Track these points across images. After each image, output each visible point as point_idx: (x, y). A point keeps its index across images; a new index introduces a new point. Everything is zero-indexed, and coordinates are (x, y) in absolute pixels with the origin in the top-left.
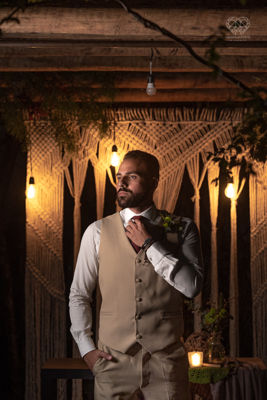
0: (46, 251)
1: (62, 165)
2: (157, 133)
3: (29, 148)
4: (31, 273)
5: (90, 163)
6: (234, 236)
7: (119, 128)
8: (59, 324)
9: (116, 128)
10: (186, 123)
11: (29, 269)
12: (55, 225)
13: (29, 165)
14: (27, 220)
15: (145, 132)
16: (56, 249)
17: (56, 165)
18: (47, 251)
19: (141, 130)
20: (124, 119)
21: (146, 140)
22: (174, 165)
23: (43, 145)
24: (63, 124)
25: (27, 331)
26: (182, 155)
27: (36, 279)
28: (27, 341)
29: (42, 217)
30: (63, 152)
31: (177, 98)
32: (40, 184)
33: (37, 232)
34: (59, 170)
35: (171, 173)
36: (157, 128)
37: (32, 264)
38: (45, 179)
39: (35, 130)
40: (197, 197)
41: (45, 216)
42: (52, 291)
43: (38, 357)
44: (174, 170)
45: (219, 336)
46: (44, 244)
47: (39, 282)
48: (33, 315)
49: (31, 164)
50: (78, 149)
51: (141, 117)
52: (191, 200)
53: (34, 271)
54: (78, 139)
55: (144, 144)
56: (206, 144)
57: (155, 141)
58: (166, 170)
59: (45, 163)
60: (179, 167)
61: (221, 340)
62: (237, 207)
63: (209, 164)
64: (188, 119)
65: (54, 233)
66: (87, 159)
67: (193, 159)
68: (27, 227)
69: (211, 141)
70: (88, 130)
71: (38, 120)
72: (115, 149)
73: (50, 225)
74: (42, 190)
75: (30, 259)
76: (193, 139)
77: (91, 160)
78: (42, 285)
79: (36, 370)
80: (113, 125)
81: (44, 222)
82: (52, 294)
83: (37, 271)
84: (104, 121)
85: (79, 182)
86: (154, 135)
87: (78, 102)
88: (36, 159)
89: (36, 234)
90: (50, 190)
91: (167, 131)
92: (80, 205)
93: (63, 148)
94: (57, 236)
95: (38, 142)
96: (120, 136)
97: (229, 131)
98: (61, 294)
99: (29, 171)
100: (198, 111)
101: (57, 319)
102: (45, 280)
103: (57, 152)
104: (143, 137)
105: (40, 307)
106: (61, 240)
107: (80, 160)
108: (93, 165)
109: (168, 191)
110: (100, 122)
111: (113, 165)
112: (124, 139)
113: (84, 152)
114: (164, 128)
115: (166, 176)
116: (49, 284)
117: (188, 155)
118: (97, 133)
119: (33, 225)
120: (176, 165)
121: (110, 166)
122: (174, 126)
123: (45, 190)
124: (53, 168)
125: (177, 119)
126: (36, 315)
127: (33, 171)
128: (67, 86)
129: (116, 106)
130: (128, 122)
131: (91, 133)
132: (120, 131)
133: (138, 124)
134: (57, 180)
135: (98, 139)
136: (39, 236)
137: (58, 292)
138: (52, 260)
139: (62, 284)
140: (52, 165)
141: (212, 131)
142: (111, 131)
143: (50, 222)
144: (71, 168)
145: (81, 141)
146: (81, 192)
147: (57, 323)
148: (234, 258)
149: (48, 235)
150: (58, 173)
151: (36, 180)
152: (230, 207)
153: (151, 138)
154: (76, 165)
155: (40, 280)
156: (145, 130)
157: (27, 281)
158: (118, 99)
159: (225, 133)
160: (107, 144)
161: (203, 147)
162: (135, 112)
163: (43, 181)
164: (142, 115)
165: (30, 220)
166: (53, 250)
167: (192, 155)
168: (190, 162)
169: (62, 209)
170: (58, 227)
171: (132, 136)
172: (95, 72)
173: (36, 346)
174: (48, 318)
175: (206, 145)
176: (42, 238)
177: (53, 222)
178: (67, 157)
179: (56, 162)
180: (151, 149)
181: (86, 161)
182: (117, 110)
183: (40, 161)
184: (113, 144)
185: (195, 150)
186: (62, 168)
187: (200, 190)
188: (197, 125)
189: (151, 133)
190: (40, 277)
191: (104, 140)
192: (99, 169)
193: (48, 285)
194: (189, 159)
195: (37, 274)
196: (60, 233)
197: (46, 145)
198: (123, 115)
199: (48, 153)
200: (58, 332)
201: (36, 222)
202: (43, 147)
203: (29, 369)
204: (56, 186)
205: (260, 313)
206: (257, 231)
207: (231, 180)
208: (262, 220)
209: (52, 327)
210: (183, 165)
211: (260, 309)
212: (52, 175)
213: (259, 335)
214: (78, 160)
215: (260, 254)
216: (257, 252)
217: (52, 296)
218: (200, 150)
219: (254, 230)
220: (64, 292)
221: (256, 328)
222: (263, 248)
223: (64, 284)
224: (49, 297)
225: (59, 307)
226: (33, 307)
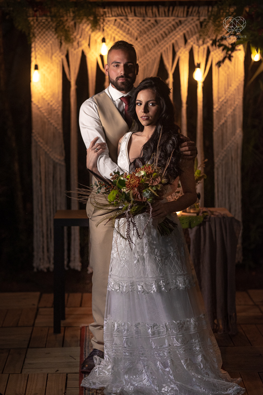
0: (48, 125)
1: (60, 54)
2: (138, 27)
3: (33, 40)
4: (37, 142)
5: (83, 53)
6: (200, 111)
7: (107, 23)
9: (105, 23)
10: (162, 18)
11: (34, 139)
12: (56, 104)
13: (33, 54)
14: (32, 100)
15: (128, 27)
16: (57, 123)
17: (55, 54)
18: (50, 125)
19: (125, 25)
20: (110, 15)
21: (129, 33)
22: (151, 54)
23: (44, 37)
24: (61, 20)
25: (34, 189)
26: (158, 46)
27: (41, 147)
28: (35, 197)
29: (45, 97)
30: (61, 43)
32: (43, 70)
33: (41, 109)
34: (58, 59)
36: (138, 23)
37: (37, 135)
38: (47, 65)
39: (37, 25)
40: (170, 80)
41: (47, 96)
42: (54, 157)
43: (44, 210)
44: (152, 58)
46: (47, 119)
47: (44, 150)
48: (39, 176)
49: (35, 54)
50: (73, 41)
51: (125, 14)
53: (39, 141)
54: (73, 33)
55: (128, 36)
56: (178, 36)
57: (136, 34)
58: (145, 58)
59: (47, 52)
60: (156, 56)
62: (204, 88)
63: (181, 53)
64: (163, 15)
65: (55, 110)
66: (80, 49)
67: (167, 48)
68: (33, 105)
69: (182, 34)
70: (81, 25)
72: (104, 40)
73: (51, 104)
74: (44, 75)
75: (36, 132)
76: (167, 32)
77: (84, 50)
78: (46, 153)
79: (42, 220)
80: (102, 20)
81: (46, 101)
82: (54, 159)
83: (41, 141)
84: (95, 17)
85: (74, 68)
86: (136, 29)
88: (39, 49)
89: (40, 111)
90: (51, 75)
91: (146, 26)
92: (76, 87)
93: (61, 40)
94: (57, 113)
95: (40, 35)
96: (108, 30)
97: (197, 25)
98: (61, 159)
99: (33, 59)
100: (171, 9)
101: (58, 179)
102: (48, 148)
103: (56, 43)
104: (127, 30)
105: (44, 170)
106: (60, 116)
107: (75, 49)
108: (85, 54)
110: (92, 19)
111: (102, 54)
112: (110, 32)
113: (78, 43)
114: (143, 23)
115: (145, 62)
116: (52, 151)
117: (163, 45)
118: (89, 27)
119: (37, 104)
120: (153, 53)
121: (99, 54)
122: (152, 21)
123: (47, 75)
124: (53, 57)
125: (154, 15)
126: (42, 176)
127: (37, 59)
129: (104, 5)
130: (114, 18)
131: (84, 27)
132: (107, 26)
133: (122, 20)
134: (56, 66)
135: (90, 32)
136: (43, 113)
138: (53, 132)
139: (62, 151)
140: (52, 54)
141: (183, 25)
142: (100, 25)
143: (52, 101)
144: (67, 56)
145: (75, 34)
146: (76, 76)
147: (59, 182)
149: (50, 112)
150: (57, 61)
151: (39, 67)
152: (196, 88)
153: (133, 31)
154: (72, 54)
155: (44, 148)
156: (128, 24)
157: (33, 150)
159: (193, 27)
160: (97, 36)
161: (176, 39)
162: (120, 10)
163: (45, 68)
164: (126, 12)
165: (35, 99)
166: (54, 124)
167: (166, 46)
168: (165, 51)
170: (58, 105)
171: (118, 30)
174: (51, 178)
176: (45, 114)
177: (54, 101)
178: (65, 47)
179: (55, 52)
180: (133, 40)
181: (79, 51)
182: (105, 9)
183: (42, 50)
184: (102, 37)
185: (169, 41)
186: (60, 56)
187: (174, 75)
188: (170, 20)
189: (133, 27)
190: (44, 146)
191: (94, 33)
192: (91, 57)
193: (50, 152)
194: (164, 49)
195: (42, 143)
196: (59, 110)
197: (46, 37)
198: (110, 12)
201: (40, 102)
202: (44, 39)
203: (36, 220)
204: (56, 72)
205: (220, 173)
206: (219, 107)
207: (199, 66)
208: (223, 98)
209: (55, 186)
210: (159, 54)
211: (220, 170)
212: (52, 63)
213: (220, 190)
214: (73, 50)
215: (221, 126)
216: (218, 124)
217: (54, 162)
218: (173, 41)
219: (216, 106)
220: (63, 158)
221: (218, 184)
222: (223, 121)
223: (64, 151)
224: (52, 162)
225: (60, 170)
226: (39, 170)
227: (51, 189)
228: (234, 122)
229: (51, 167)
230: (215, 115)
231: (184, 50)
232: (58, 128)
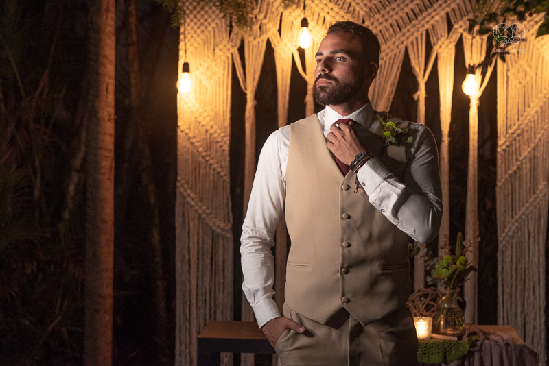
0: (205, 167)
1: (229, 46)
2: (366, 2)
3: (182, 21)
4: (184, 198)
5: (269, 43)
6: (474, 150)
8: (224, 270)
11: (181, 193)
12: (219, 131)
13: (182, 45)
14: (179, 124)
15: (348, 1)
16: (220, 164)
17: (221, 46)
18: (208, 168)
21: (349, 11)
22: (389, 47)
23: (202, 16)
25: (178, 280)
26: (401, 34)
27: (191, 206)
28: (178, 293)
29: (200, 119)
30: (231, 27)
32: (198, 73)
33: (193, 140)
34: (224, 53)
35: (385, 58)
37: (186, 186)
38: (205, 65)
40: (422, 94)
41: (204, 118)
42: (214, 224)
43: (194, 316)
44: (390, 55)
45: (456, 295)
46: (203, 157)
47: (196, 211)
48: (187, 257)
49: (185, 44)
50: (252, 23)
52: (413, 98)
53: (189, 195)
54: (253, 9)
55: (347, 17)
57: (362, 13)
59: (206, 42)
60: (396, 51)
61: (458, 300)
62: (479, 109)
63: (440, 47)
65: (217, 142)
67: (417, 39)
68: (179, 133)
69: (443, 13)
72: (305, 23)
73: (212, 131)
74: (200, 81)
75: (183, 179)
76: (417, 10)
77: (271, 40)
78: (200, 215)
79: (190, 333)
81: (203, 126)
82: (214, 228)
83: (193, 195)
85: (252, 71)
86: (361, 5)
88: (192, 37)
89: (192, 143)
90: (211, 82)
92: (255, 102)
93: (231, 22)
94: (221, 146)
95: (195, 12)
96: (313, 5)
98: (226, 228)
99: (181, 53)
101: (220, 263)
102: (204, 208)
103: (222, 26)
104: (346, 6)
105: (196, 246)
106: (227, 152)
107: (255, 38)
108: (273, 46)
109: (380, 84)
111: (302, 47)
112: (317, 9)
113: (260, 28)
116: (210, 214)
117: (410, 33)
118: (279, 1)
119: (187, 131)
120: (392, 47)
121: (297, 47)
123: (205, 81)
124: (217, 50)
126: (191, 257)
127: (188, 54)
131: (271, 1)
134: (222, 67)
135: (281, 9)
136: (196, 147)
137: (222, 225)
138: (214, 181)
139: (228, 214)
140: (215, 46)
143: (212, 127)
144: (241, 50)
145: (256, 11)
146: (255, 85)
147: (221, 268)
148: (474, 182)
149: (209, 145)
150: (223, 58)
151: (191, 67)
152: (468, 108)
153: (357, 8)
154: (249, 46)
155: (197, 208)
157: (178, 210)
160: (293, 16)
161: (431, 22)
163: (202, 69)
165: (183, 122)
166: (215, 166)
167: (415, 33)
168: (412, 43)
169: (229, 109)
170: (223, 135)
173: (190, 301)
174: (208, 261)
175: (436, 18)
176: (201, 149)
177: (216, 128)
178: (237, 34)
179: (221, 42)
181: (263, 41)
183: (198, 39)
184: (302, 16)
185: (420, 25)
186: (229, 50)
187: (426, 84)
189: (357, 1)
190: (197, 205)
191: (289, 10)
192: (281, 52)
193: (208, 215)
194: (411, 39)
195: (193, 199)
196: (225, 142)
197: (206, 17)
199: (210, 29)
200: (221, 281)
201: (192, 127)
202: (202, 20)
203: (180, 332)
204: (221, 76)
205: (508, 260)
206: (507, 143)
207: (472, 70)
208: (514, 128)
209: (214, 275)
210: (402, 48)
211: (508, 253)
212: (214, 60)
213: (507, 290)
214: (251, 39)
215: (510, 176)
216: (506, 174)
217: (213, 232)
218: (427, 26)
219: (502, 141)
220: (230, 226)
221: (503, 280)
222: (514, 168)
223: (231, 214)
224: (209, 233)
225: (223, 246)
226: (186, 246)
227: (207, 279)
228: (533, 170)
229: (209, 241)
230: (499, 157)
231: (447, 42)
232: (222, 174)
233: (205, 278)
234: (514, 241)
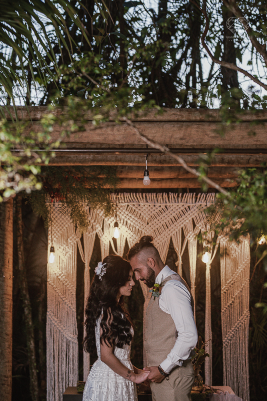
0: (63, 304)
1: (75, 237)
2: (149, 213)
3: (49, 224)
4: (51, 321)
5: (97, 235)
6: (209, 292)
7: (119, 208)
8: (73, 361)
9: (117, 209)
10: (171, 204)
11: (49, 318)
12: (70, 284)
13: (50, 237)
14: (48, 280)
15: (139, 212)
16: (71, 302)
17: (71, 238)
18: (64, 305)
19: (137, 210)
20: (123, 201)
21: (140, 218)
23: (61, 221)
24: (76, 205)
25: (47, 367)
26: (168, 230)
27: (55, 326)
29: (60, 277)
30: (76, 227)
31: (164, 185)
32: (58, 252)
33: (56, 289)
34: (73, 241)
35: (160, 243)
36: (149, 208)
37: (52, 314)
38: (62, 248)
39: (54, 210)
40: (180, 262)
41: (62, 277)
42: (68, 335)
44: (162, 241)
46: (61, 298)
47: (57, 328)
48: (53, 353)
49: (52, 237)
50: (88, 225)
51: (137, 200)
52: (175, 265)
53: (54, 320)
54: (88, 217)
55: (139, 221)
57: (147, 219)
59: (62, 235)
60: (166, 239)
63: (189, 237)
64: (173, 201)
65: (69, 290)
67: (177, 232)
68: (48, 285)
69: (190, 219)
70: (95, 210)
71: (57, 202)
72: (116, 225)
73: (66, 284)
74: (60, 257)
75: (51, 310)
76: (176, 217)
77: (98, 234)
78: (60, 331)
80: (115, 206)
81: (61, 281)
82: (68, 338)
83: (56, 319)
84: (108, 203)
85: (88, 251)
86: (147, 214)
87: (88, 188)
88: (55, 232)
89: (55, 291)
90: (66, 257)
91: (156, 211)
92: (90, 268)
93: (76, 224)
94: (71, 292)
95: (56, 219)
96: (120, 215)
97: (204, 210)
98: (74, 337)
99: (49, 241)
100: (180, 195)
101: (71, 357)
102: (62, 326)
103: (71, 227)
104: (138, 215)
105: (58, 348)
106: (74, 296)
107: (89, 233)
108: (99, 237)
110: (105, 204)
111: (115, 237)
112: (123, 217)
113: (92, 227)
114: (154, 208)
117: (173, 230)
118: (102, 212)
119: (53, 284)
120: (163, 237)
121: (112, 238)
122: (162, 207)
123: (62, 257)
124: (69, 240)
125: (164, 202)
126: (55, 354)
127: (53, 242)
128: (79, 176)
129: (117, 191)
130: (127, 204)
131: (98, 212)
132: (120, 211)
133: (134, 205)
134: (71, 249)
135: (103, 217)
136: (57, 293)
138: (67, 312)
139: (75, 329)
140: (68, 237)
141: (191, 211)
142: (113, 211)
143: (66, 282)
144: (82, 239)
145: (90, 218)
146: (90, 258)
149: (64, 292)
150: (72, 244)
151: (56, 249)
152: (205, 270)
153: (144, 216)
154: (86, 237)
155: (58, 326)
156: (140, 210)
157: (48, 328)
158: (119, 186)
159: (201, 212)
160: (111, 221)
161: (184, 223)
162: (132, 196)
163: (61, 250)
164: (137, 199)
165: (50, 279)
166: (68, 303)
167: (176, 230)
168: (174, 235)
169: (75, 272)
170: (72, 286)
171: (130, 215)
172: (101, 166)
173: (54, 378)
174: (65, 356)
175: (187, 221)
176: (60, 294)
177: (68, 282)
178: (79, 231)
179: (71, 235)
180: (145, 225)
181: (93, 235)
182: (118, 195)
183: (58, 234)
184: (115, 221)
185: (178, 225)
186: (75, 239)
187: (182, 257)
188: (179, 206)
189: (144, 212)
191: (108, 217)
192: (104, 240)
193: (64, 330)
194: (173, 232)
195: (56, 322)
196: (74, 290)
197: (63, 221)
198: (123, 199)
199: (65, 228)
200: (72, 367)
201: (55, 282)
202: (61, 223)
204: (71, 254)
205: (229, 352)
206: (227, 289)
207: (207, 250)
208: (230, 280)
209: (68, 364)
210: (169, 238)
211: (228, 349)
212: (67, 245)
213: (228, 369)
214: (87, 233)
215: (229, 306)
216: (226, 305)
217: (67, 340)
218: (182, 226)
219: (224, 287)
220: (76, 336)
221: (226, 364)
222: (231, 302)
223: (77, 330)
224: (65, 340)
225: (73, 347)
226: (52, 347)
227: (64, 366)
228: (241, 303)
229: (65, 345)
230: (222, 296)
231: (193, 234)
232: (72, 307)
233: (63, 366)
234: (232, 342)
